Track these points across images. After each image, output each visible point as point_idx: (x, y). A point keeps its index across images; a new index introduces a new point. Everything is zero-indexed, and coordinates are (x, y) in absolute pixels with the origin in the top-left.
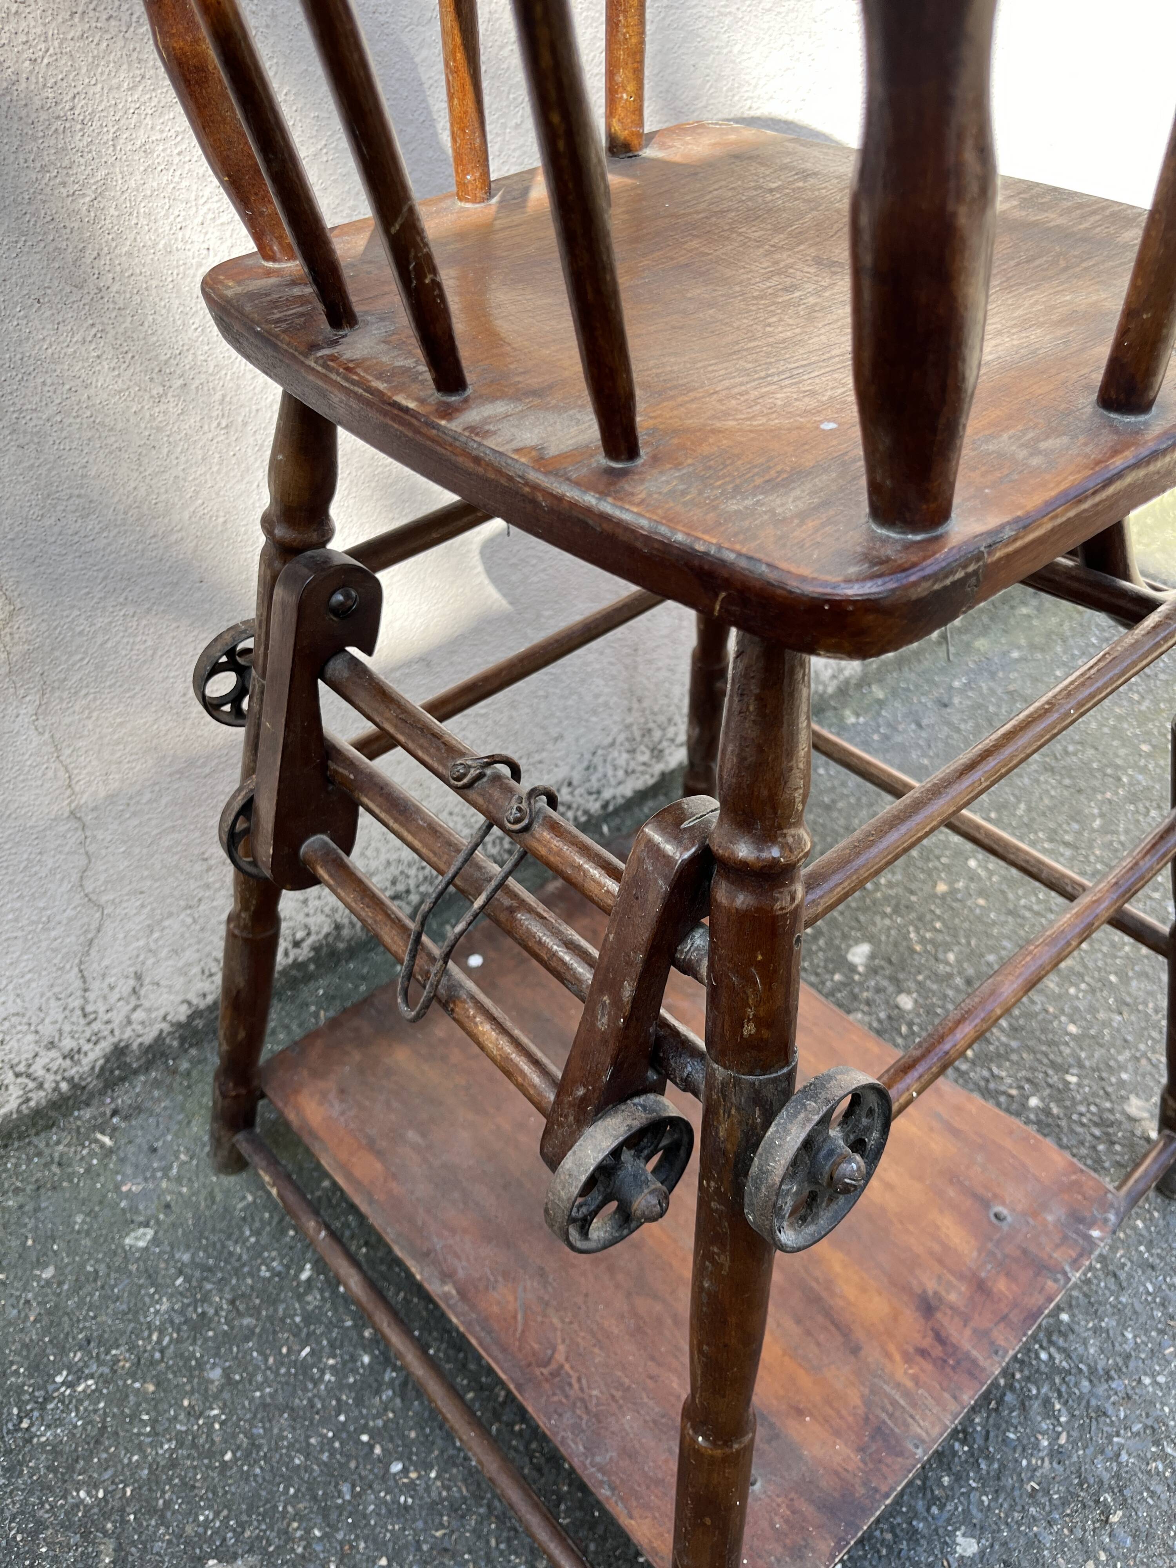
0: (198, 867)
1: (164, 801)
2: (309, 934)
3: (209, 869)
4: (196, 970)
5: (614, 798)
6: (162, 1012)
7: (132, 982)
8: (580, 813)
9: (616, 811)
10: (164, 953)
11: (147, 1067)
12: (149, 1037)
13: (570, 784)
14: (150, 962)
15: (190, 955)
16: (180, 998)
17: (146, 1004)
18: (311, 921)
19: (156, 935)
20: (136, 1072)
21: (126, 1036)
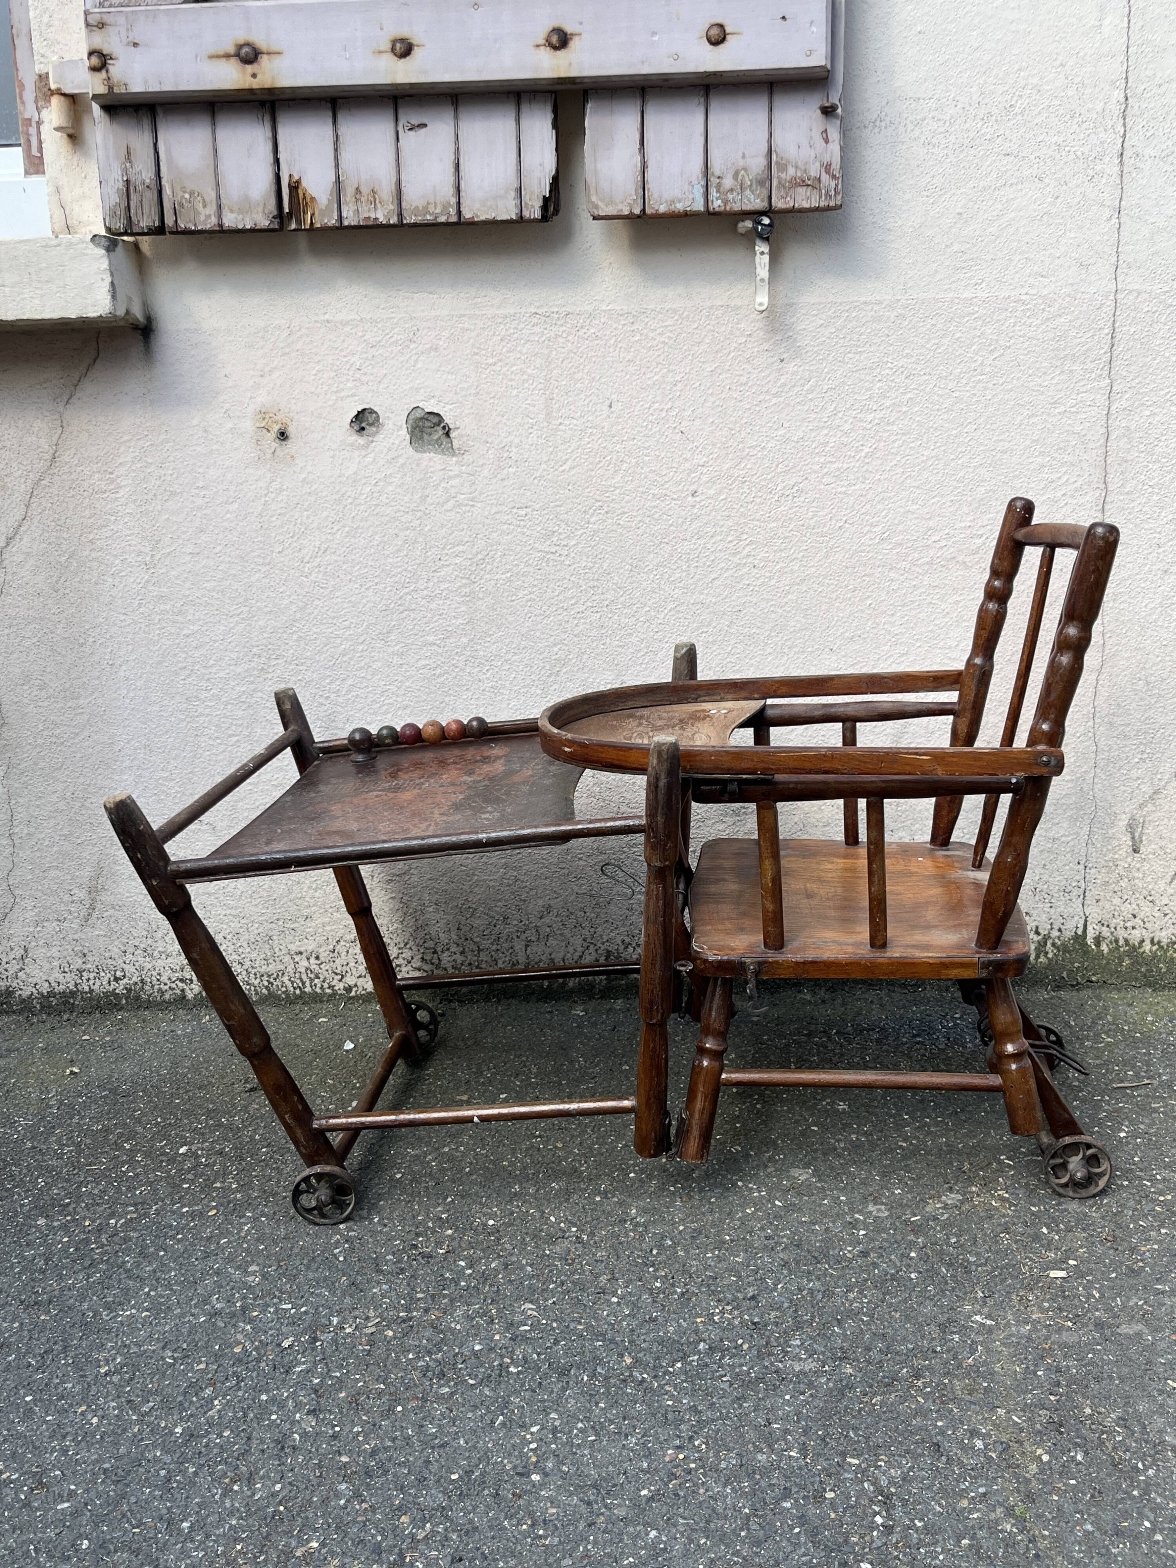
0: (67, 898)
1: (55, 849)
2: (124, 976)
3: (72, 902)
4: (56, 963)
5: (356, 985)
6: (34, 981)
7: (22, 952)
8: (326, 985)
9: (357, 998)
10: (41, 943)
11: (20, 1012)
12: (25, 994)
13: (317, 958)
14: (33, 944)
15: (54, 951)
16: (45, 978)
17: (27, 970)
18: (126, 967)
19: (39, 929)
20: (14, 1012)
21: (14, 985)
